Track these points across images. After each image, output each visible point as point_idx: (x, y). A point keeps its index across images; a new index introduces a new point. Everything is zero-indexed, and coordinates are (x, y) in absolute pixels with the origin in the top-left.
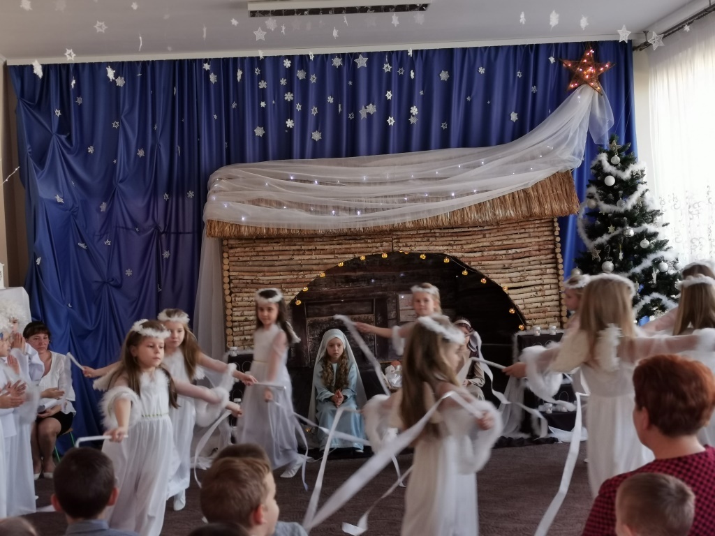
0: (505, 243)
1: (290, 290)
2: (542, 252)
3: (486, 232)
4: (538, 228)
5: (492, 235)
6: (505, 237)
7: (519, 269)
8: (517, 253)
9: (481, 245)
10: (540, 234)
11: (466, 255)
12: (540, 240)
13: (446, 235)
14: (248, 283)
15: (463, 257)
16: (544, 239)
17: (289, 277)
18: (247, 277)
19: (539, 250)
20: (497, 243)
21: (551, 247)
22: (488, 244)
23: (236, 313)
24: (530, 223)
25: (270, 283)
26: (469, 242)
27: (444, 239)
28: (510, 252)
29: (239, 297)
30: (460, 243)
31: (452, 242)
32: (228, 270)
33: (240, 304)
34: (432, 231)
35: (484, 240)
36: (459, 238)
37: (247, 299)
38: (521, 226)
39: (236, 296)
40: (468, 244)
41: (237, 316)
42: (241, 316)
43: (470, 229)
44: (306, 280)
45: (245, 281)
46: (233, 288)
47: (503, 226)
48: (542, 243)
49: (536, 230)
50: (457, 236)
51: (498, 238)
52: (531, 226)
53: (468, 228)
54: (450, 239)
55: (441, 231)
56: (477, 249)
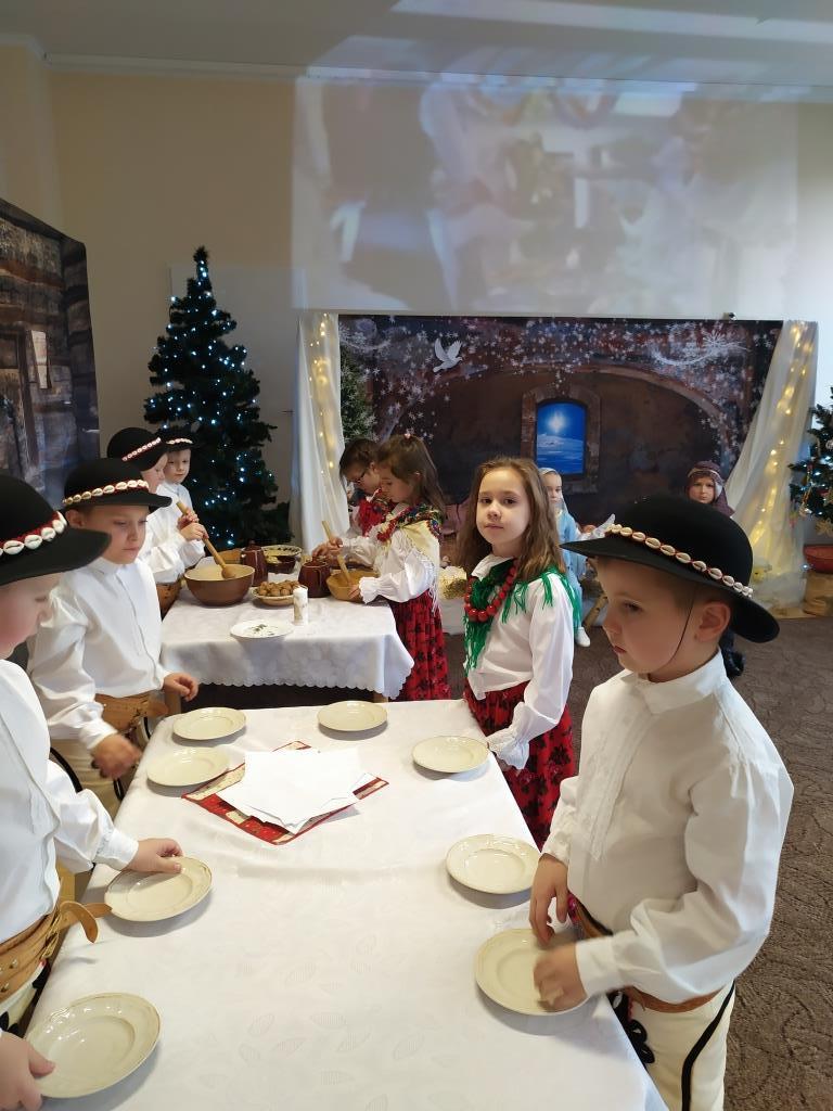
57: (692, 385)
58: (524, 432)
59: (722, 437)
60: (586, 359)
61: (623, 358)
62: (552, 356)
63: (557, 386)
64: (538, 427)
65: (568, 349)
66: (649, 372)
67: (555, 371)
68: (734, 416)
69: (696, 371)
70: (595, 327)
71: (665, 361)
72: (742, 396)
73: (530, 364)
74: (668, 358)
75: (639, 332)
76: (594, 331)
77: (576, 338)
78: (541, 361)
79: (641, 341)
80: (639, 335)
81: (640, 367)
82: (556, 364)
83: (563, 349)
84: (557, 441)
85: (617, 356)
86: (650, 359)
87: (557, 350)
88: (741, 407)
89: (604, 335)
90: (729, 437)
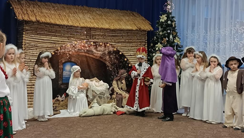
0: (129, 41)
1: (50, 50)
2: (141, 45)
3: (123, 36)
4: (140, 36)
5: (125, 37)
6: (129, 39)
7: (134, 51)
8: (133, 45)
9: (121, 41)
10: (141, 39)
11: (116, 44)
12: (141, 41)
13: (110, 36)
14: (32, 46)
15: (115, 45)
16: (142, 40)
17: (50, 45)
18: (33, 44)
19: (140, 44)
20: (127, 41)
21: (144, 43)
22: (124, 41)
23: (26, 58)
24: (138, 34)
25: (42, 47)
26: (117, 39)
27: (109, 37)
28: (131, 44)
29: (28, 51)
30: (114, 39)
31: (112, 39)
32: (25, 40)
33: (28, 54)
34: (105, 34)
35: (123, 39)
36: (114, 38)
37: (32, 52)
38: (135, 35)
39: (27, 51)
40: (117, 40)
41: (27, 59)
42: (29, 59)
43: (118, 35)
44: (56, 47)
45: (31, 45)
46: (26, 47)
47: (129, 35)
48: (141, 42)
49: (140, 37)
50: (113, 37)
51: (127, 39)
52: (138, 35)
53: (118, 34)
54: (111, 37)
55: (108, 34)
56: (120, 42)
57: (104, 58)
58: (59, 71)
59: (113, 73)
60: (75, 50)
61: (86, 51)
62: (66, 49)
63: (68, 58)
64: (63, 69)
65: (70, 47)
66: (93, 55)
67: (67, 54)
68: (115, 67)
69: (105, 55)
70: (78, 42)
71: (96, 52)
72: (117, 62)
73: (61, 52)
74: (97, 51)
75: (89, 44)
76: (77, 43)
77: (72, 45)
78: (63, 51)
79: (89, 47)
80: (89, 45)
81: (90, 53)
82: (67, 51)
83: (69, 47)
84: (68, 73)
85: (84, 50)
86: (93, 52)
87: (67, 48)
88: (117, 65)
89: (80, 44)
90: (115, 72)
